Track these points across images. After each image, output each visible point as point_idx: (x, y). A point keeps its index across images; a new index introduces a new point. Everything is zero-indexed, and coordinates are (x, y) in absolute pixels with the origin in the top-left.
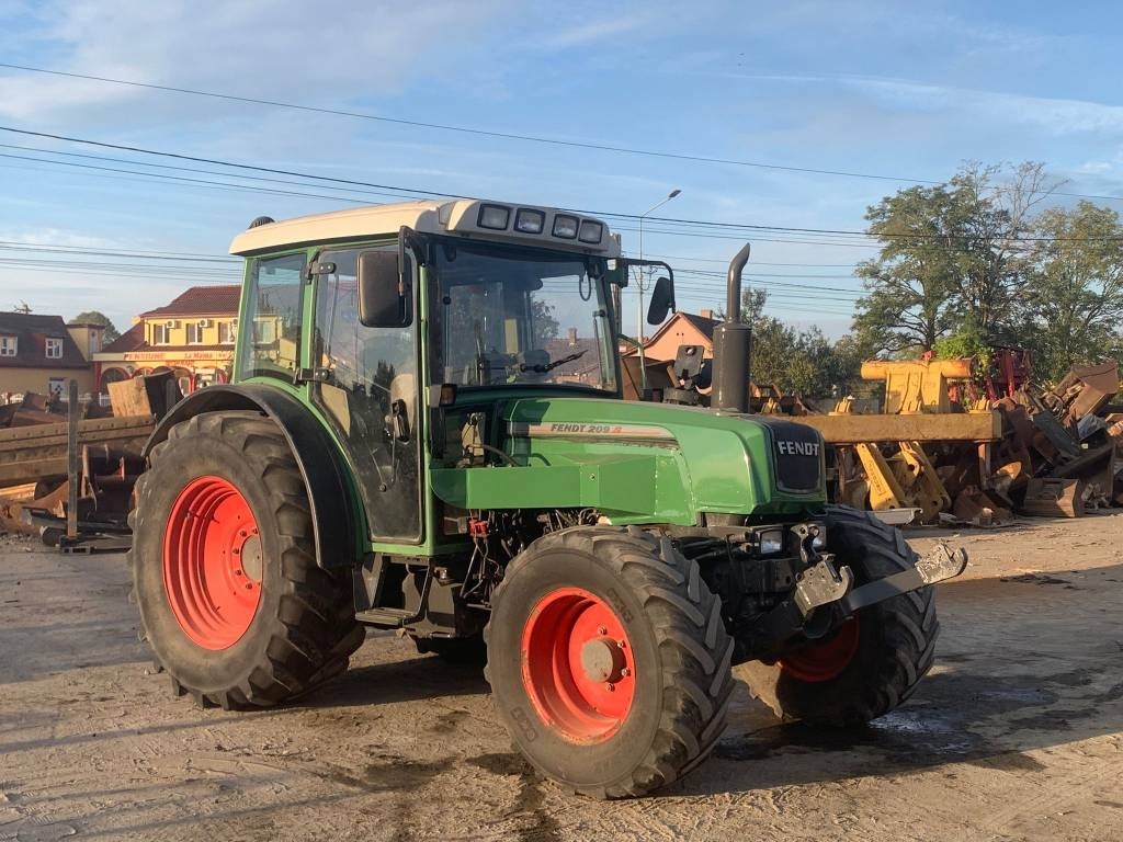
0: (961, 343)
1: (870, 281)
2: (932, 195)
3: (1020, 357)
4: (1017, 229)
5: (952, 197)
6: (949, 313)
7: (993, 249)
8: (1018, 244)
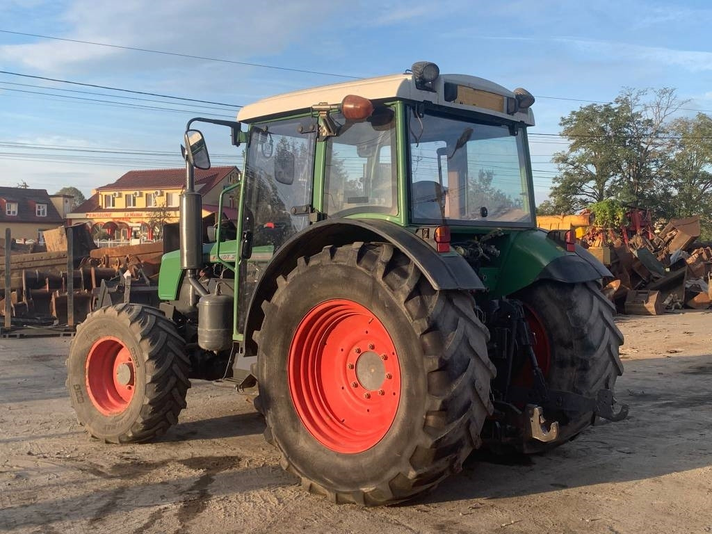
0: (605, 205)
1: (562, 165)
2: (602, 110)
3: (645, 214)
4: (657, 132)
5: (616, 111)
6: (612, 186)
7: (642, 145)
8: (658, 141)
